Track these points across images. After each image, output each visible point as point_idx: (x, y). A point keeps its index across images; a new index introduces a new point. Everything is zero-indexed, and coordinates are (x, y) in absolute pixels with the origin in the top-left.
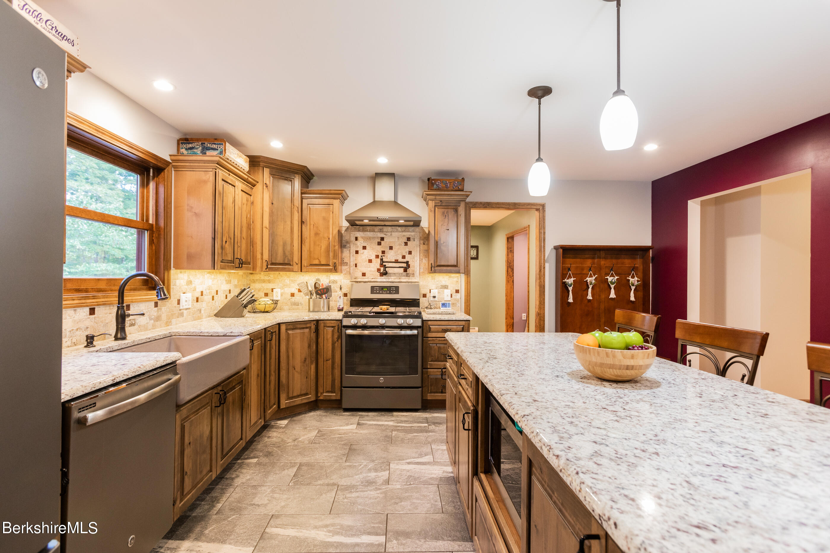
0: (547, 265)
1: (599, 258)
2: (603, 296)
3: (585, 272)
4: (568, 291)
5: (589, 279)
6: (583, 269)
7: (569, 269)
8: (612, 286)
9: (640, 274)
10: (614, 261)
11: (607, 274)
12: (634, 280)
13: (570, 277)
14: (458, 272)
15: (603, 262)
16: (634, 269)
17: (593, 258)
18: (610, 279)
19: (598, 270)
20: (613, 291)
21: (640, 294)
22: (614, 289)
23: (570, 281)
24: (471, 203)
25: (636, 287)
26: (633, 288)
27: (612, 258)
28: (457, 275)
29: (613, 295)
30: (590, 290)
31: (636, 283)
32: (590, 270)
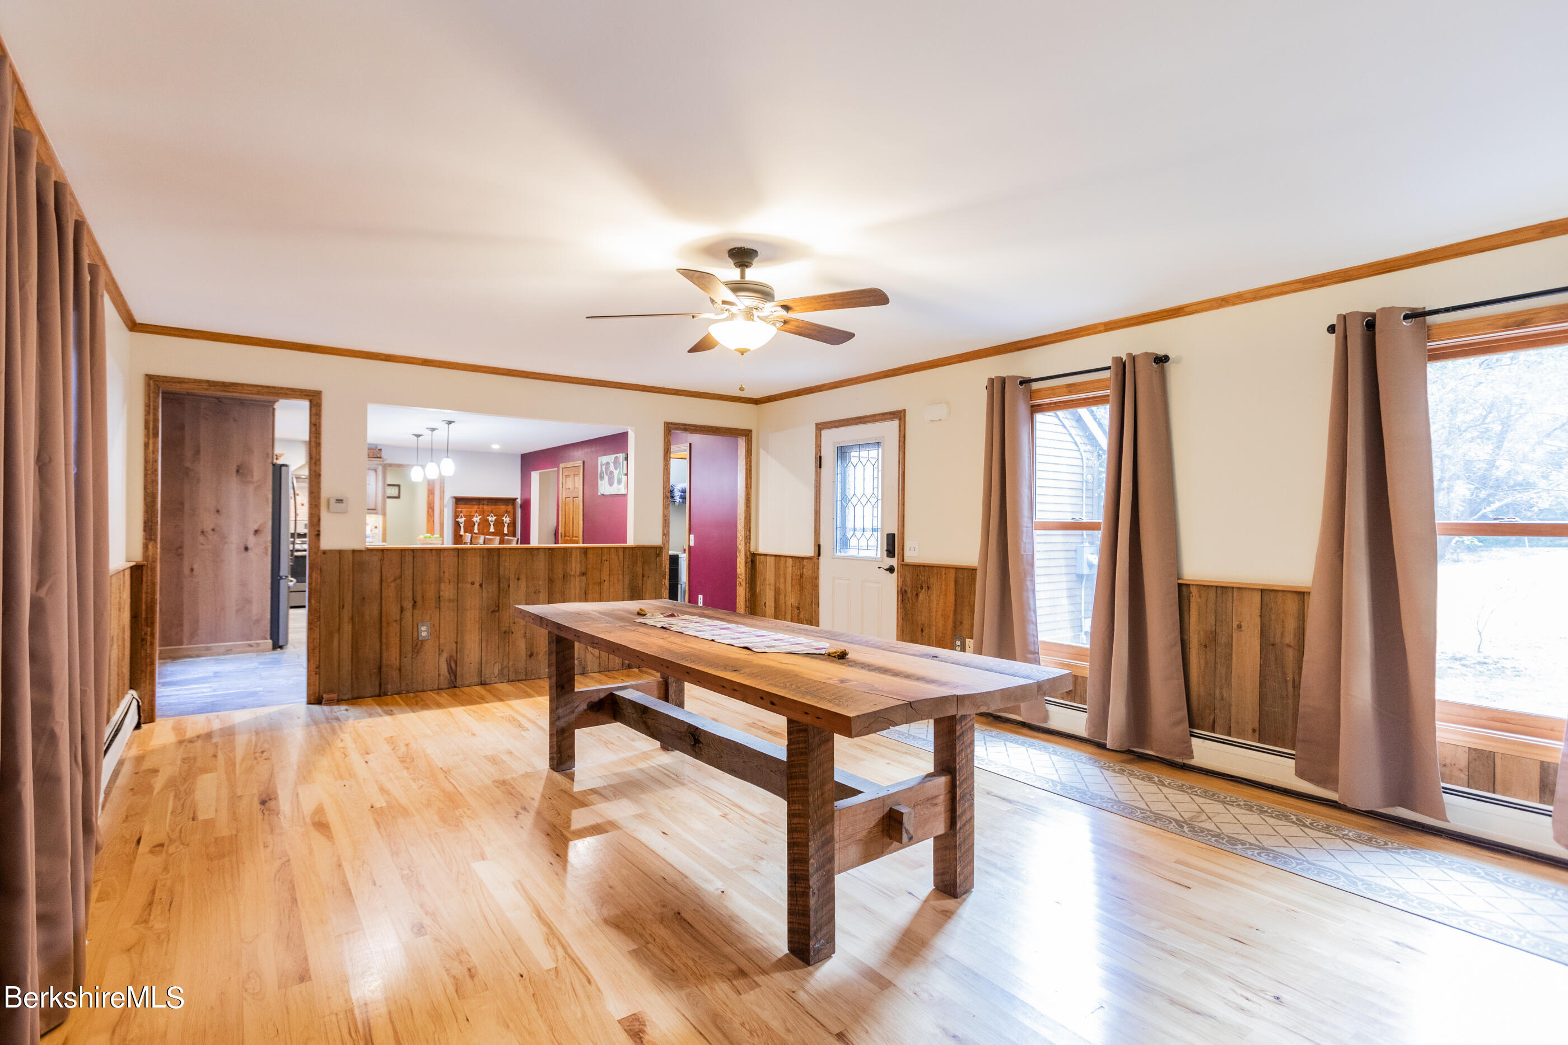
0: (446, 510)
1: (483, 504)
2: (485, 531)
3: (472, 514)
4: (460, 527)
5: (475, 519)
6: (471, 512)
7: (461, 512)
8: (492, 524)
9: (511, 515)
10: (493, 507)
11: (488, 516)
12: (507, 520)
13: (462, 517)
14: (377, 514)
15: (485, 507)
16: (507, 512)
17: (479, 505)
18: (490, 519)
19: (482, 513)
20: (492, 527)
21: (511, 529)
22: (494, 525)
23: (462, 520)
24: (388, 464)
25: (508, 524)
26: (506, 525)
27: (492, 505)
28: (376, 516)
29: (492, 529)
30: (476, 526)
31: (508, 521)
32: (476, 512)
